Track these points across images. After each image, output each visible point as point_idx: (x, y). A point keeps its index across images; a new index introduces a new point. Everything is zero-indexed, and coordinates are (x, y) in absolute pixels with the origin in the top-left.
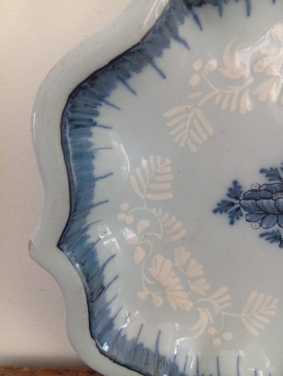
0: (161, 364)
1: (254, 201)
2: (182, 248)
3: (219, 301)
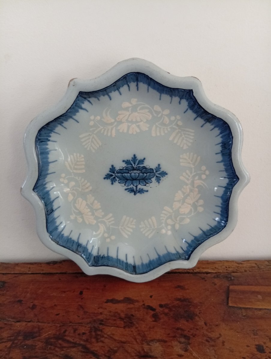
0: (79, 247)
1: (121, 174)
2: (90, 195)
3: (109, 220)
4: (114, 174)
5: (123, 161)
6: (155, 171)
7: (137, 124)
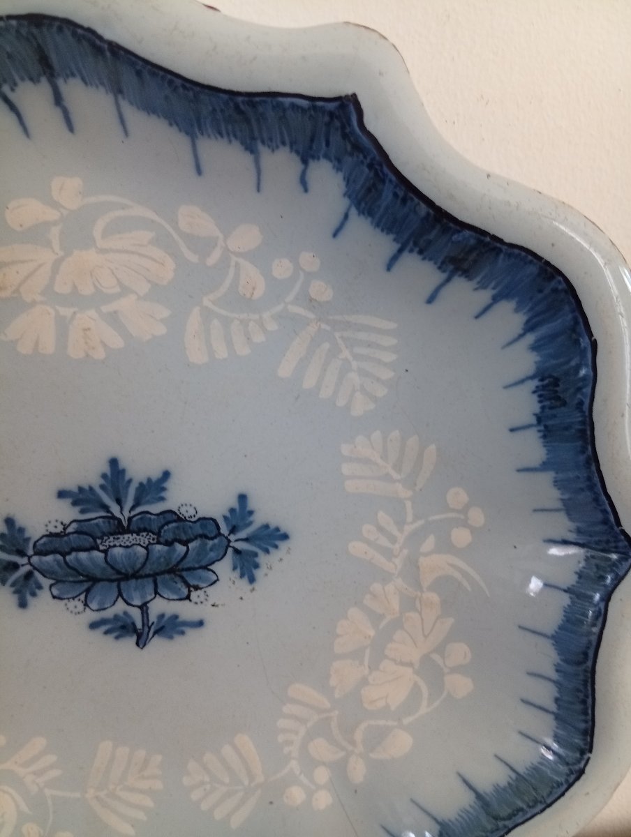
1: (59, 557)
3: (34, 768)
4: (25, 560)
5: (62, 494)
6: (224, 530)
7: (105, 309)
